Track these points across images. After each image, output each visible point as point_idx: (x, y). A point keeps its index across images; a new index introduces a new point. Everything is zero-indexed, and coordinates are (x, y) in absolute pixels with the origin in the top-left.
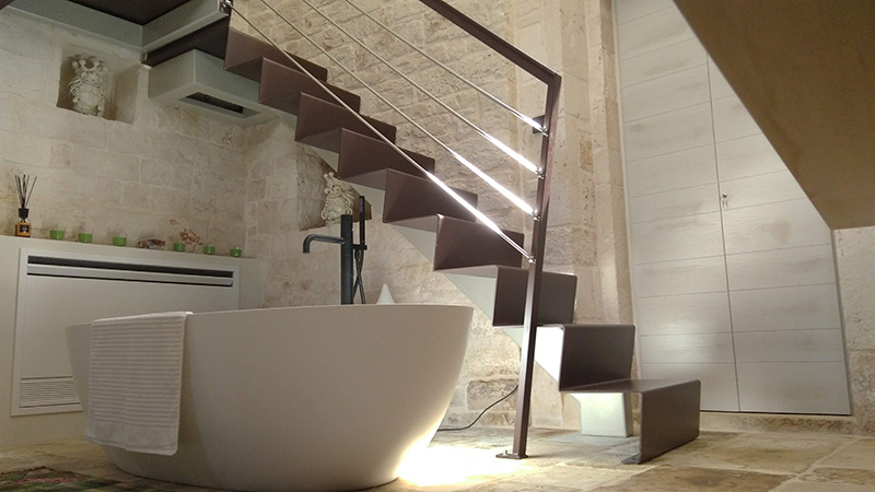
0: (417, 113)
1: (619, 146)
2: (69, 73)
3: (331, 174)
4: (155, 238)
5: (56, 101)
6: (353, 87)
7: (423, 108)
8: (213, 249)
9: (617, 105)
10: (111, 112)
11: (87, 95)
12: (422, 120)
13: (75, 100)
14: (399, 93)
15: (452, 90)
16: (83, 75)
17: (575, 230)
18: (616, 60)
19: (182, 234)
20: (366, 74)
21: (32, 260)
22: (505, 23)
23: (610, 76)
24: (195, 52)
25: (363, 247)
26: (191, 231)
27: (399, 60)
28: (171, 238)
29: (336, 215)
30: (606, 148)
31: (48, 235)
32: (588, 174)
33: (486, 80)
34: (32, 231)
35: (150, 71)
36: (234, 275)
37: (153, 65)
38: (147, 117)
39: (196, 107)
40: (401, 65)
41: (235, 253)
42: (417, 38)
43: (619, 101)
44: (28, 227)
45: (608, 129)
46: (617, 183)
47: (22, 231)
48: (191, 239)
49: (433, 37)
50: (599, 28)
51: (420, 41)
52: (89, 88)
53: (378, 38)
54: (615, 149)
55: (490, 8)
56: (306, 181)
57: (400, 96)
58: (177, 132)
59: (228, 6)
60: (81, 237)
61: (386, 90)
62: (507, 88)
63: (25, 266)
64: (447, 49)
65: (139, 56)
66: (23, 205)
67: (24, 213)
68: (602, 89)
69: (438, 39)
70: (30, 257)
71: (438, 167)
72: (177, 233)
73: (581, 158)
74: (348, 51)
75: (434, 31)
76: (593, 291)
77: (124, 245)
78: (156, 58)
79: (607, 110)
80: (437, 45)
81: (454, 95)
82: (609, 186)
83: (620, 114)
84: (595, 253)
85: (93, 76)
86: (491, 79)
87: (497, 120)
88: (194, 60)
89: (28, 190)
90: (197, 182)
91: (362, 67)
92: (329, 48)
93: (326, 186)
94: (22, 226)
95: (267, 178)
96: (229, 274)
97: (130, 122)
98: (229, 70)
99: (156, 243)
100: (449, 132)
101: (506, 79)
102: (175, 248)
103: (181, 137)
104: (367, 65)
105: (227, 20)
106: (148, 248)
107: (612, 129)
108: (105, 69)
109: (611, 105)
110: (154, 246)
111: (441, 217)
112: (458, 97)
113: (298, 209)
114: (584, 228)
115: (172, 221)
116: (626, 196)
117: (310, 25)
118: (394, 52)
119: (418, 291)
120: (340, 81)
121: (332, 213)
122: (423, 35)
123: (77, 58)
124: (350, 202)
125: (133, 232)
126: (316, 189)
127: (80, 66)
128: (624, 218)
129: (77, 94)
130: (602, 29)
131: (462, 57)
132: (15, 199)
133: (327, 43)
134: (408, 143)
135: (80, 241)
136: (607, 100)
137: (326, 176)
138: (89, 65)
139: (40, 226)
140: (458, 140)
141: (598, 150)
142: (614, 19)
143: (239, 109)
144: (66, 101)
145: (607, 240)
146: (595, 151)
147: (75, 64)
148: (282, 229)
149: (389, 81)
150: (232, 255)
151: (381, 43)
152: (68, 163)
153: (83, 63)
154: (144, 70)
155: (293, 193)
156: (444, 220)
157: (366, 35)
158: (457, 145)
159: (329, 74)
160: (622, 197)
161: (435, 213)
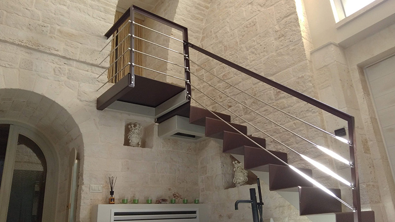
0: (275, 132)
1: (382, 139)
2: (128, 130)
3: (236, 162)
4: (163, 198)
5: (123, 143)
6: (242, 123)
7: (278, 129)
8: (187, 200)
9: (376, 119)
10: (144, 144)
11: (135, 139)
12: (278, 135)
13: (130, 141)
14: (265, 123)
15: (291, 120)
16: (133, 131)
17: (368, 186)
18: (372, 98)
19: (174, 195)
20: (248, 116)
21: (116, 214)
22: (313, 89)
23: (370, 106)
24: (176, 116)
25: (261, 203)
26: (177, 193)
27: (263, 109)
28: (169, 197)
29: (240, 181)
30: (375, 141)
31: (121, 201)
32: (368, 155)
33: (307, 115)
34: (115, 200)
35: (158, 125)
36: (197, 212)
37: (159, 123)
38: (158, 144)
39: (177, 138)
40: (264, 111)
41: (196, 202)
42: (271, 99)
43: (377, 117)
44: (114, 199)
45: (375, 132)
46: (385, 158)
47: (111, 201)
48: (177, 196)
49: (278, 98)
50: (361, 84)
51: (272, 100)
52: (135, 135)
53: (252, 100)
54: (380, 141)
55: (304, 83)
56: (225, 165)
57: (265, 125)
58: (170, 149)
59: (189, 97)
60: (134, 201)
61: (258, 123)
62: (319, 118)
63: (113, 217)
64: (285, 102)
65: (154, 120)
66: (112, 190)
67: (112, 193)
68: (368, 113)
69: (281, 98)
70: (115, 213)
71: (289, 157)
72: (172, 194)
73: (364, 148)
74: (238, 107)
75: (278, 95)
76: (382, 217)
77: (151, 203)
78: (160, 120)
79: (372, 123)
80: (281, 101)
81: (292, 122)
82: (381, 160)
83: (379, 124)
84: (380, 196)
85: (137, 131)
86: (310, 114)
87: (316, 133)
88: (176, 119)
89: (114, 183)
90: (179, 170)
91: (246, 113)
92: (230, 106)
93: (234, 167)
94: (111, 199)
95: (207, 165)
96: (194, 212)
97: (151, 148)
98: (191, 123)
99: (164, 201)
100: (292, 140)
101: (317, 114)
102: (171, 203)
103: (172, 151)
104: (248, 112)
105: (189, 102)
106: (161, 203)
107: (377, 132)
108: (141, 127)
109: (374, 120)
110: (164, 202)
111: (300, 187)
112: (294, 123)
113: (223, 179)
114: (372, 184)
115: (169, 189)
116: (390, 164)
117: (221, 98)
118: (260, 106)
119: (287, 219)
120: (236, 120)
121: (238, 180)
122: (273, 97)
123: (130, 124)
124: (246, 174)
125: (154, 197)
126: (229, 168)
127: (131, 127)
128: (391, 176)
129: (131, 139)
130: (362, 85)
131: (294, 105)
132: (108, 187)
133: (229, 104)
134: (272, 146)
135: (134, 203)
136: (371, 118)
137: (234, 162)
138: (135, 126)
139: (118, 198)
140: (297, 143)
141: (371, 143)
142: (367, 80)
143: (194, 136)
144: (127, 143)
145: (385, 189)
146: (370, 143)
147: (130, 126)
148: (216, 189)
149: (260, 118)
150: (195, 203)
151: (254, 102)
152: (128, 169)
153: (133, 126)
154: (156, 125)
155: (220, 172)
156: (302, 189)
157: (246, 100)
158: (297, 146)
159: (231, 118)
160: (388, 165)
161: (296, 186)
